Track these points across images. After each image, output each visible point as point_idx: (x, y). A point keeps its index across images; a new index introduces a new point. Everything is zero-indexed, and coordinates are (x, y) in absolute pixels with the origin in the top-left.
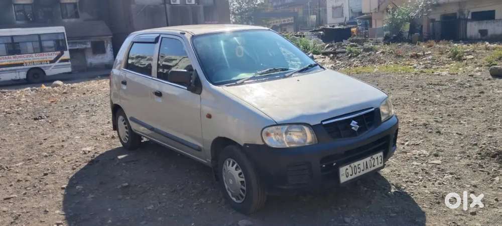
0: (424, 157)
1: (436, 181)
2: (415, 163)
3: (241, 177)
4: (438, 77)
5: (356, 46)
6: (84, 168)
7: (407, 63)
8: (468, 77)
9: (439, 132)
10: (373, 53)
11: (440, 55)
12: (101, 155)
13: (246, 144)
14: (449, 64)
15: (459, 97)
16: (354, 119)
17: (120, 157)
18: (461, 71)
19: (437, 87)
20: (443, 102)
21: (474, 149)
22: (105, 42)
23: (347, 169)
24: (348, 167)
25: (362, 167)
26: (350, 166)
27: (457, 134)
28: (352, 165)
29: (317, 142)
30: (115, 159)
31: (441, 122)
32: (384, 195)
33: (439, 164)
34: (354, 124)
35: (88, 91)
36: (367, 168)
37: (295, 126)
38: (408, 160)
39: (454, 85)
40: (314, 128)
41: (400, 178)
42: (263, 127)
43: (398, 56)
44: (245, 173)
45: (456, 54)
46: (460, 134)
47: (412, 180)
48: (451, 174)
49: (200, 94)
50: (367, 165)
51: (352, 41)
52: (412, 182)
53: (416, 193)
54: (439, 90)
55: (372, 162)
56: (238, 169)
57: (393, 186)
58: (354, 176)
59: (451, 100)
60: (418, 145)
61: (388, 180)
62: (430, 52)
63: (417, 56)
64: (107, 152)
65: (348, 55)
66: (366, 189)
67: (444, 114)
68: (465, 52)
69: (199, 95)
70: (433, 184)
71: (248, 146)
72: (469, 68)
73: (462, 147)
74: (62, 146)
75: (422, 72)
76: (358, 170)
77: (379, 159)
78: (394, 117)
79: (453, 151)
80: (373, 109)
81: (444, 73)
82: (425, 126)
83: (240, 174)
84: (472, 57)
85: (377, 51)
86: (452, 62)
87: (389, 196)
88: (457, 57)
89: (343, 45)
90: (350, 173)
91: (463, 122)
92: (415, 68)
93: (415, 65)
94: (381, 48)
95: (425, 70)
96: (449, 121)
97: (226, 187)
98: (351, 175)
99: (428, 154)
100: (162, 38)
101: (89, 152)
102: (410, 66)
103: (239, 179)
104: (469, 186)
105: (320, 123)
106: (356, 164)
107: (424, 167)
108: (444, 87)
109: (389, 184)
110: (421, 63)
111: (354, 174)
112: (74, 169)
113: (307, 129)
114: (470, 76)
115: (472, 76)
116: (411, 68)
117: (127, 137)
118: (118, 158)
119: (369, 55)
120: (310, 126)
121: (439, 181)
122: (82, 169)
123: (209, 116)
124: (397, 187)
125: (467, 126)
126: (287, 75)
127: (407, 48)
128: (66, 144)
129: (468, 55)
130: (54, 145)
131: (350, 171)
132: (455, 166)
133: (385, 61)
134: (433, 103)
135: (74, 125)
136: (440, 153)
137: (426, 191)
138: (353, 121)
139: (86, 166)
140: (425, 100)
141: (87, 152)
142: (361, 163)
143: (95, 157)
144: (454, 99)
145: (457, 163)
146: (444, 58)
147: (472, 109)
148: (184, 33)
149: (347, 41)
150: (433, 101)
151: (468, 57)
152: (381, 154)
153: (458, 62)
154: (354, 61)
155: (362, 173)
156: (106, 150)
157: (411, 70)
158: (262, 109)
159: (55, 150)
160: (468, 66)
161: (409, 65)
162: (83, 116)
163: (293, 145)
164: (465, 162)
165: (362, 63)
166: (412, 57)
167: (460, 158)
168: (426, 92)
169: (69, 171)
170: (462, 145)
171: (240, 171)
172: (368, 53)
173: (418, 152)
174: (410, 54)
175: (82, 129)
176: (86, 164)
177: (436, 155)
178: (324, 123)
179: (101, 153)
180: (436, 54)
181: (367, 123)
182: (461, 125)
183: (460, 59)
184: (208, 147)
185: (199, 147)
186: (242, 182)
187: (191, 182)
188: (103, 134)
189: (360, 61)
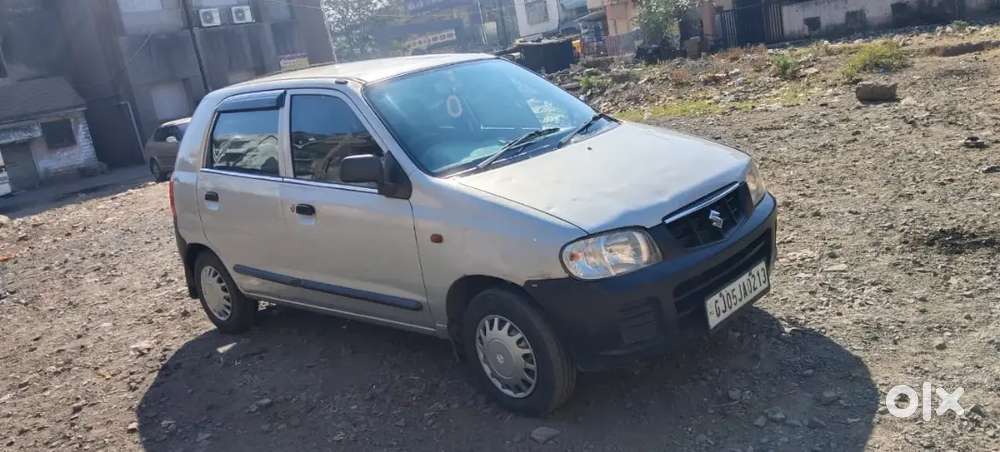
0: (811, 262)
1: (853, 302)
2: (802, 275)
3: (523, 348)
4: (765, 114)
5: (596, 74)
6: (156, 385)
7: (701, 95)
8: (820, 108)
9: (817, 214)
10: (632, 83)
11: (757, 74)
12: (179, 352)
13: (529, 283)
14: (778, 88)
15: (821, 146)
16: (713, 206)
17: (221, 350)
18: (804, 98)
19: (775, 134)
20: (798, 159)
21: (890, 236)
22: (72, 120)
23: (716, 302)
24: (717, 297)
25: (737, 293)
26: (721, 295)
27: (850, 212)
28: (723, 292)
29: (661, 259)
30: (212, 356)
31: (811, 196)
32: (774, 340)
33: (844, 271)
34: (714, 214)
35: (74, 228)
36: (746, 294)
37: (618, 234)
38: (787, 270)
39: (802, 125)
40: (653, 233)
41: (787, 305)
42: (563, 244)
43: (679, 84)
44: (531, 337)
45: (785, 67)
46: (856, 213)
47: (812, 306)
48: (874, 284)
49: (408, 198)
50: (745, 288)
51: (587, 66)
52: (812, 310)
53: (830, 328)
54: (780, 138)
55: (752, 280)
56: (512, 333)
57: (783, 323)
58: (729, 312)
59: (809, 153)
60: (790, 242)
61: (770, 312)
62: (737, 70)
63: (716, 81)
64: (187, 345)
65: (585, 92)
66: (738, 334)
67: (811, 181)
68: (800, 63)
69: (406, 202)
70: (851, 307)
71: (534, 286)
72: (816, 90)
73: (869, 234)
74: (82, 347)
75: (733, 108)
76: (734, 301)
77: (761, 274)
78: (767, 195)
79: (856, 244)
80: (737, 185)
81: (775, 106)
82: (788, 206)
83: (519, 342)
84: (816, 70)
85: (638, 80)
86: (782, 83)
87: (783, 340)
88: (789, 74)
89: (573, 75)
90: (722, 308)
91: (850, 190)
92: (717, 102)
93: (717, 98)
94: (645, 73)
95: (737, 105)
96: (824, 192)
97: (488, 371)
98: (724, 312)
99: (816, 256)
100: (292, 96)
101: (149, 349)
102: (707, 102)
103: (518, 352)
104: (912, 301)
105: (661, 222)
106: (729, 289)
107: (820, 279)
108: (786, 132)
109: (775, 319)
110: (727, 93)
111: (728, 309)
112: (133, 389)
113: (639, 237)
114: (822, 105)
115: (825, 105)
116: (710, 104)
117: (228, 308)
118: (218, 353)
119: (625, 89)
120: (646, 229)
121: (859, 301)
122: (151, 387)
123: (437, 239)
124: (793, 323)
125: (859, 196)
126: (563, 140)
127: (694, 67)
128: (89, 343)
129: (806, 68)
130: (63, 347)
131: (721, 305)
132: (872, 269)
133: (659, 97)
134: (779, 163)
135: (84, 301)
136: (837, 251)
137: (845, 321)
138: (713, 212)
139: (156, 379)
140: (763, 159)
141: (145, 351)
142: (735, 287)
143: (168, 358)
144: (814, 151)
145: (874, 265)
146: (765, 78)
147: (855, 166)
148: (346, 82)
149: (579, 67)
150: (778, 158)
151: (806, 71)
152: (762, 265)
153: (793, 83)
154: (600, 103)
155: (740, 305)
156: (183, 343)
157: (712, 108)
158: (551, 211)
159: (70, 357)
160: (813, 87)
161: (704, 98)
162: (93, 280)
163: (621, 271)
164: (886, 260)
165: (616, 104)
166: (706, 82)
167: (874, 254)
168: (758, 146)
169: (126, 395)
170: (868, 231)
171: (519, 336)
172: (623, 85)
173: (798, 254)
174: (702, 77)
175: (103, 306)
176: (155, 375)
177: (833, 256)
178: (667, 221)
179: (175, 348)
180: (749, 72)
181: (732, 212)
182: (850, 196)
183: (795, 77)
184: (439, 301)
185: (418, 303)
186: (526, 356)
187: (397, 377)
188: (160, 311)
189: (611, 101)
